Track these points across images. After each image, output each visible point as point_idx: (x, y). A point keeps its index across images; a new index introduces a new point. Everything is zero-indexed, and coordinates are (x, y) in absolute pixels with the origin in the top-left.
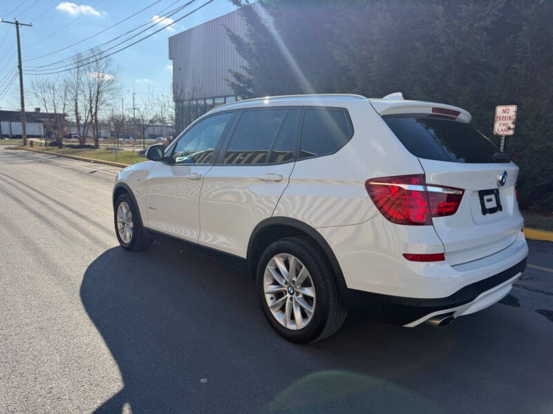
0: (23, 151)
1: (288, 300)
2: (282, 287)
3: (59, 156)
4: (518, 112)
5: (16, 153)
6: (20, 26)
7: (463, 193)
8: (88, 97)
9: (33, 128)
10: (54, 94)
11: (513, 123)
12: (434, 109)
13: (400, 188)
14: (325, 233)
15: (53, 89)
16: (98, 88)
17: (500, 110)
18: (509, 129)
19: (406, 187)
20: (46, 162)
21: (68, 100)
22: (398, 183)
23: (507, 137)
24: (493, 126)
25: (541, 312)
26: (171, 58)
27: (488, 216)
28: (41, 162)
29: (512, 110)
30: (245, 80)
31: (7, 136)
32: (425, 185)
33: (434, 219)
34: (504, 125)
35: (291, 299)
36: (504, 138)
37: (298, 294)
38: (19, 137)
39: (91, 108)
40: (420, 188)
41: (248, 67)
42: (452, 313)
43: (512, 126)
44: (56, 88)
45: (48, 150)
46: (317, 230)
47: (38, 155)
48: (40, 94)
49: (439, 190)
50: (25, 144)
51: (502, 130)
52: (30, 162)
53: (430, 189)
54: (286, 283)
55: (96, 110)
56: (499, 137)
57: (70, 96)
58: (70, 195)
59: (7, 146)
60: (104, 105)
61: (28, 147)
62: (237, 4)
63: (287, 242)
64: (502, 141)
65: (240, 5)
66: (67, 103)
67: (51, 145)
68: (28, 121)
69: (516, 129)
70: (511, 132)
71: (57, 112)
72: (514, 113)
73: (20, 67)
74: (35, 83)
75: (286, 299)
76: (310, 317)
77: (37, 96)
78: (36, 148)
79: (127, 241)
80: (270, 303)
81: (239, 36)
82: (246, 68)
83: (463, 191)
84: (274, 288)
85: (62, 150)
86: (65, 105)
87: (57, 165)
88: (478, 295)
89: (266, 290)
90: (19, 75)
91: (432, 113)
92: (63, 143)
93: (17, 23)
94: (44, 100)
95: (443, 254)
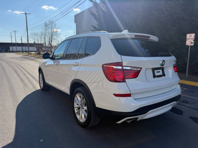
0: (28, 56)
1: (81, 111)
2: (79, 106)
3: (39, 58)
4: (195, 36)
5: (25, 57)
6: (27, 14)
7: (141, 69)
8: (49, 38)
9: (31, 49)
10: (38, 37)
11: (193, 41)
12: (135, 36)
13: (113, 68)
14: (89, 85)
15: (37, 35)
16: (52, 34)
17: (188, 36)
18: (192, 43)
19: (115, 67)
20: (34, 60)
21: (42, 38)
22: (112, 66)
23: (191, 46)
24: (185, 42)
25: (191, 118)
26: (75, 23)
27: (156, 78)
28: (32, 60)
29: (193, 35)
30: (97, 29)
31: (25, 52)
32: (122, 66)
33: (126, 80)
34: (190, 41)
35: (82, 110)
36: (190, 47)
37: (84, 109)
38: (27, 52)
39: (50, 41)
40: (120, 68)
41: (98, 24)
42: (137, 118)
43: (193, 42)
44: (38, 34)
45: (35, 56)
46: (86, 84)
47: (32, 58)
48: (33, 37)
49: (129, 68)
50: (29, 54)
51: (189, 44)
52: (29, 60)
53: (124, 68)
54: (80, 104)
55: (51, 42)
56: (188, 46)
57: (43, 37)
58: (35, 71)
59: (23, 55)
60: (54, 40)
61: (30, 55)
62: (91, 1)
63: (80, 89)
64: (189, 48)
65: (93, 2)
66: (42, 39)
67: (37, 54)
68: (30, 46)
69: (195, 43)
70: (193, 44)
71: (39, 43)
72: (194, 37)
73: (27, 28)
74: (31, 33)
75: (80, 110)
76: (86, 118)
77: (32, 38)
78: (32, 55)
79: (42, 87)
80: (76, 111)
81: (94, 13)
82: (97, 25)
83: (141, 68)
84: (77, 106)
85: (40, 56)
86: (41, 40)
87: (36, 61)
88: (149, 111)
89: (75, 107)
90: (27, 31)
91: (134, 37)
92: (41, 53)
93: (26, 14)
94: (34, 39)
95: (130, 94)
